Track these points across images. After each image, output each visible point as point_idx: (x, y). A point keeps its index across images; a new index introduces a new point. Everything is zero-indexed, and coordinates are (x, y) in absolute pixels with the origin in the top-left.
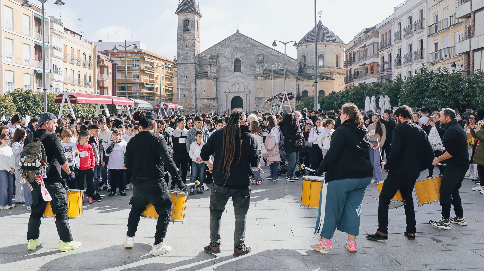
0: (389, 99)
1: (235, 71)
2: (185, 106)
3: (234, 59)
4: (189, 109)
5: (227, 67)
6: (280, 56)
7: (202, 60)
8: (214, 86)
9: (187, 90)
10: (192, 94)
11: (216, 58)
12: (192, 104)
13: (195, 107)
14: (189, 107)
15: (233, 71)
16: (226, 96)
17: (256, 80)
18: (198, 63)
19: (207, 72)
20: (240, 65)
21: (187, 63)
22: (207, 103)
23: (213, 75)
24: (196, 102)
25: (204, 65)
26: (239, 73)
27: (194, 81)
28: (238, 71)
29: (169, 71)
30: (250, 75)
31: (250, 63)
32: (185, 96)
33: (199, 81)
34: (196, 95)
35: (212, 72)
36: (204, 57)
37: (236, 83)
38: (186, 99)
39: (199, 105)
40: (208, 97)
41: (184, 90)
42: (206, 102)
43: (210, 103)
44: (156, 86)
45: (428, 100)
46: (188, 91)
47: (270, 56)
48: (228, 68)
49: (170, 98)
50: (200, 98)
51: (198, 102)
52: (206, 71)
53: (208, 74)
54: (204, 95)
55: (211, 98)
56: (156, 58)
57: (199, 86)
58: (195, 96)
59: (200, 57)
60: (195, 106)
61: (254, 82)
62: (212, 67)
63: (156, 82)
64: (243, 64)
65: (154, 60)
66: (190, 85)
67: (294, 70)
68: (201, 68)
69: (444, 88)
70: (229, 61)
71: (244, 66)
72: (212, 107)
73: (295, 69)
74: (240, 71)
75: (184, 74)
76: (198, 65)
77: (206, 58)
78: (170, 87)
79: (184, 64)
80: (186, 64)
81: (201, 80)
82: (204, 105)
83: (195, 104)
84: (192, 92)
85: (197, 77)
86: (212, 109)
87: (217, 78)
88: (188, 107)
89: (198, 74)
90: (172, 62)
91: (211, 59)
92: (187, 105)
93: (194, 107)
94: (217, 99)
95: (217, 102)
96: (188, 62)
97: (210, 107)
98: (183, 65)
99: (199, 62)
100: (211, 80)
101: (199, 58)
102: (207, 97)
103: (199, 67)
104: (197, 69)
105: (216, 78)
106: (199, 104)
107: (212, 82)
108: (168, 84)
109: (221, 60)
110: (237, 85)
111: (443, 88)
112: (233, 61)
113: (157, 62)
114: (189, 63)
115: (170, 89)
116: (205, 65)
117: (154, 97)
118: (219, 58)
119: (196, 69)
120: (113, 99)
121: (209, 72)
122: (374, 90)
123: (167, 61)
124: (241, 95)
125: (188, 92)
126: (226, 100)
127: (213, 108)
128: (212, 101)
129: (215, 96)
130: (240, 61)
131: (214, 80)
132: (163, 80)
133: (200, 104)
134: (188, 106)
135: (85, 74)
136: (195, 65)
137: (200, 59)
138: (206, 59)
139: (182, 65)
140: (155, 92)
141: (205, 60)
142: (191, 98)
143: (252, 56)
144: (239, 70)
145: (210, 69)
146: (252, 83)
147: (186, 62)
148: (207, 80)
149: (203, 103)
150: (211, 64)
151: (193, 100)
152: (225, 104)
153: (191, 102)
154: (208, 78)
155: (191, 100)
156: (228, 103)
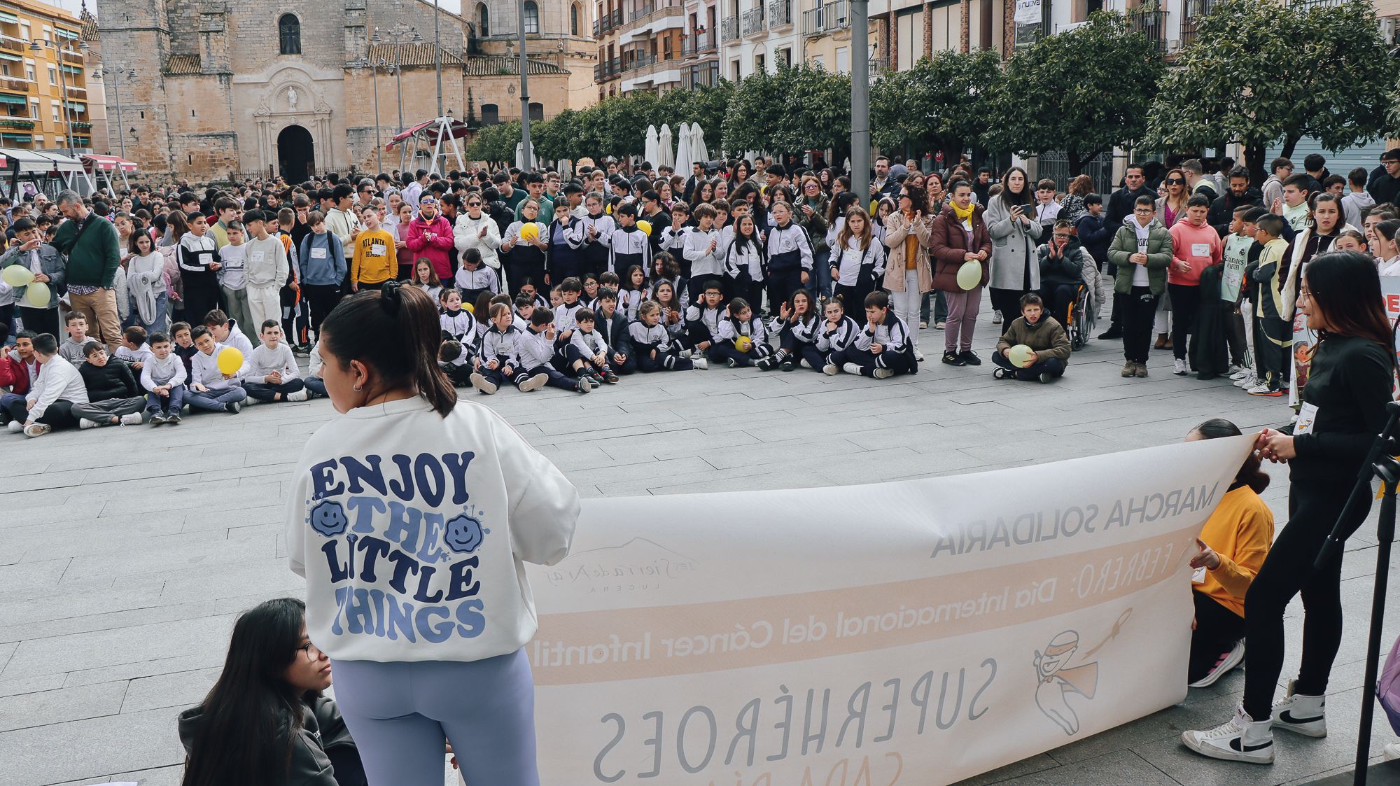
0: (701, 132)
1: (283, 51)
2: (138, 160)
3: (277, 16)
4: (150, 169)
5: (258, 39)
6: (412, 7)
7: (177, 17)
8: (224, 98)
9: (139, 112)
10: (154, 123)
11: (222, 14)
12: (158, 154)
13: (168, 163)
14: (149, 163)
15: (278, 52)
16: (260, 127)
17: (346, 77)
18: (166, 28)
19: (198, 56)
20: (298, 33)
21: (132, 30)
22: (205, 150)
23: (216, 66)
24: (170, 148)
25: (184, 34)
26: (294, 56)
27: (157, 85)
28: (291, 52)
29: (71, 52)
30: (326, 64)
31: (327, 27)
32: (133, 130)
33: (173, 84)
34: (167, 125)
35: (213, 55)
36: (182, 8)
37: (287, 88)
38: (137, 138)
39: (181, 155)
40: (207, 133)
41: (127, 111)
42: (201, 147)
43: (212, 149)
44: (33, 99)
45: (782, 136)
46: (142, 113)
47: (385, 6)
48: (261, 42)
49: (82, 137)
50: (182, 134)
51: (178, 146)
52: (194, 52)
53: (202, 63)
54: (193, 124)
55: (215, 133)
56: (22, 8)
57: (176, 99)
58: (165, 130)
59: (169, 8)
60: (167, 159)
61: (341, 82)
62: (211, 40)
63: (30, 88)
64: (304, 32)
65: (15, 16)
66: (145, 95)
67: (455, 47)
68: (176, 44)
69: (814, 110)
70: (261, 22)
71: (310, 37)
72: (221, 161)
73: (457, 44)
74: (299, 52)
75: (124, 62)
76: (168, 33)
77: (189, 11)
78: (78, 103)
79: (121, 30)
80: (129, 32)
81: (179, 81)
82: (196, 154)
83: (168, 153)
84: (156, 117)
85: (167, 73)
86: (221, 165)
87: (230, 74)
88: (145, 163)
89: (169, 61)
90: (77, 24)
91: (206, 14)
92: (144, 156)
93: (165, 162)
94: (234, 136)
95: (235, 145)
96: (133, 26)
97: (214, 160)
98: (120, 34)
99: (170, 26)
100: (211, 81)
101: (168, 12)
102: (204, 130)
103: (172, 41)
104: (165, 45)
105: (226, 75)
106: (180, 153)
107: (214, 85)
108: (71, 93)
109: (238, 17)
110: (292, 93)
111: (812, 109)
112: (276, 23)
113: (27, 22)
114: (138, 29)
115: (78, 109)
116: (189, 33)
117: (30, 135)
118: (231, 12)
119: (160, 45)
121: (203, 56)
122: (667, 109)
123: (60, 18)
124: (304, 123)
125: (143, 117)
126: (261, 137)
127: (225, 162)
128: (218, 142)
129: (225, 128)
130: (297, 22)
131: (221, 81)
132: (52, 79)
133: (184, 152)
134: (145, 159)
136: (157, 35)
137: (171, 15)
138: (191, 15)
139: (114, 34)
140: (30, 120)
141: (188, 18)
142: (153, 135)
143: (331, 7)
144: (295, 48)
145: (207, 48)
146: (336, 87)
147: (126, 25)
148: (200, 80)
149: (193, 149)
150: (208, 32)
151: (161, 142)
152: (258, 150)
153: (156, 147)
154: (201, 74)
155: (154, 143)
156: (269, 146)
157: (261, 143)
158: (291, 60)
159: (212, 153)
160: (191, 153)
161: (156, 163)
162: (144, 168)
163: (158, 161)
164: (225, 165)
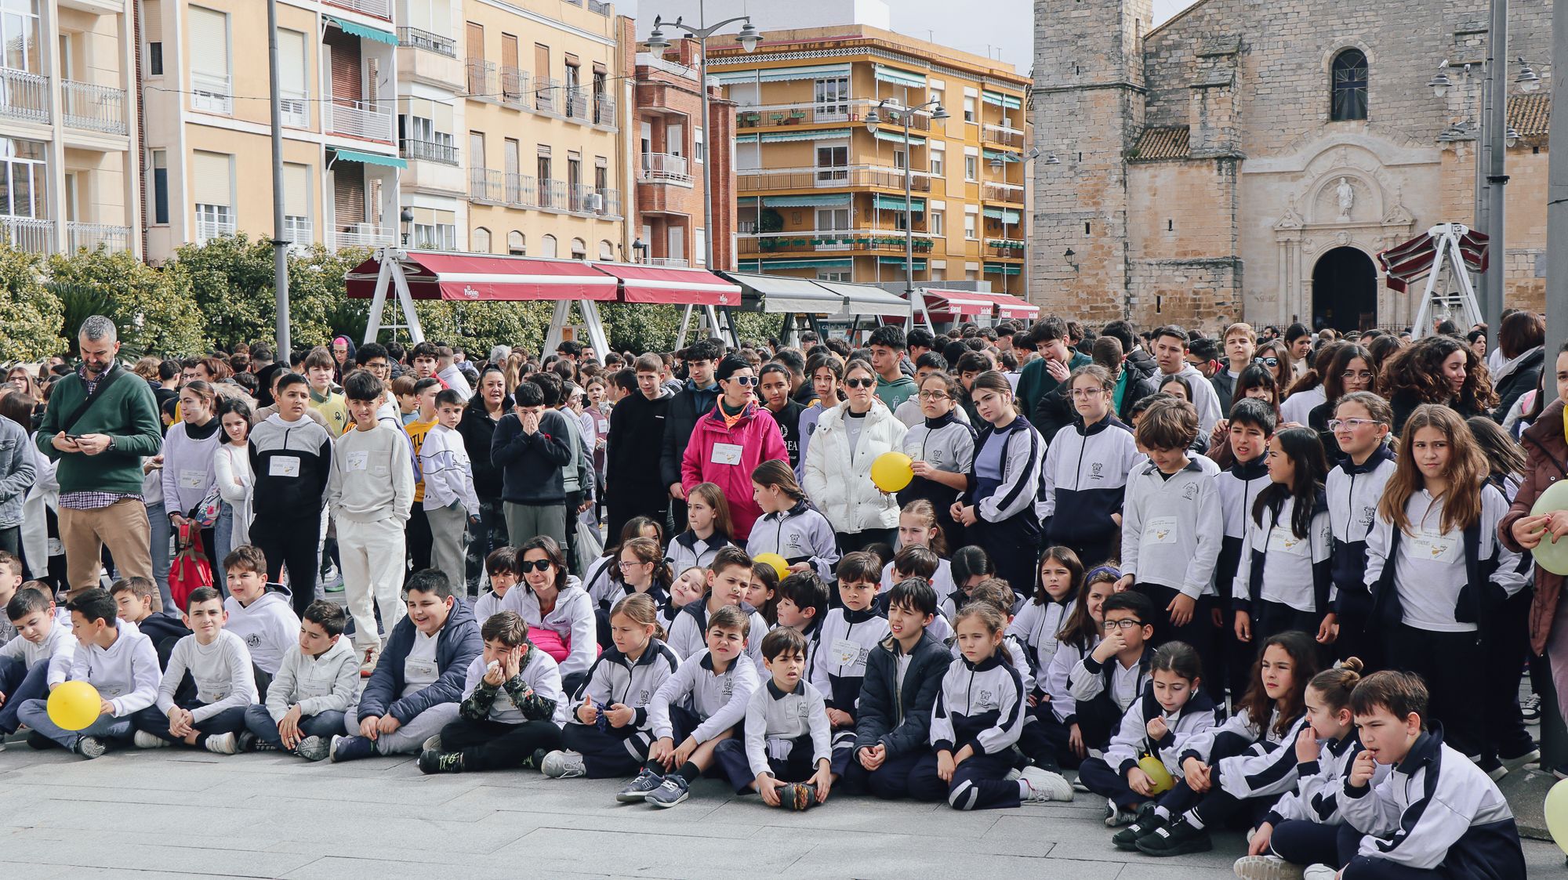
1: (1335, 115)
2: (1074, 302)
3: (1328, 54)
4: (1093, 317)
5: (1291, 95)
7: (1160, 64)
8: (1222, 199)
9: (1083, 223)
10: (1105, 241)
11: (1232, 55)
12: (1106, 293)
13: (1122, 308)
14: (1092, 308)
15: (1326, 116)
16: (1283, 250)
17: (1446, 159)
18: (1139, 83)
19: (1187, 128)
20: (1363, 83)
21: (1083, 88)
22: (1185, 288)
23: (1216, 144)
24: (1126, 284)
25: (1169, 92)
26: (1354, 124)
27: (1115, 178)
28: (1351, 116)
29: (1007, 129)
30: (1413, 136)
31: (1419, 68)
32: (1069, 253)
33: (1141, 176)
34: (1126, 245)
35: (1210, 125)
36: (1170, 48)
37: (1337, 181)
38: (1076, 267)
39: (1144, 295)
40: (1189, 258)
41: (1065, 222)
42: (1180, 283)
43: (1197, 286)
44: (935, 204)
46: (1088, 225)
47: (1535, 23)
48: (1296, 101)
49: (1009, 265)
50: (1149, 260)
51: (1140, 280)
52: (1183, 123)
53: (1191, 140)
54: (1168, 245)
55: (1204, 259)
56: (933, 63)
57: (1143, 200)
58: (1121, 253)
59: (1148, 50)
60: (1120, 302)
61: (1436, 168)
62: (1210, 101)
63: (933, 186)
64: (1376, 78)
65: (924, 75)
66: (1095, 196)
68: (1153, 109)
70: (1300, 66)
71: (1385, 89)
72: (1210, 307)
74: (1364, 116)
75: (1066, 141)
76: (1142, 91)
77: (1180, 53)
78: (1009, 210)
79: (1067, 90)
80: (1078, 92)
81: (1151, 171)
82: (1169, 295)
83: (1122, 292)
84: (1109, 231)
85: (1132, 157)
86: (1209, 314)
87: (1238, 158)
88: (1085, 308)
89: (1139, 139)
90: (1022, 84)
91: (1206, 57)
92: (1084, 296)
93: (1116, 307)
94: (1236, 264)
95: (1238, 282)
96: (1086, 82)
97: (1198, 306)
98: (1064, 95)
99: (1147, 79)
100: (1204, 170)
101: (1146, 56)
102: (1185, 254)
103: (1148, 104)
104: (1134, 112)
105: (1230, 160)
106: (1142, 293)
107: (1209, 177)
108: (1000, 194)
109: (1260, 60)
110: (1344, 190)
112: (1325, 66)
113: (940, 85)
114: (1092, 87)
115: (1010, 218)
116: (1177, 91)
117: (924, 260)
118: (1248, 51)
119: (1125, 112)
120: (625, 280)
121: (1194, 130)
123: (991, 76)
124: (1362, 242)
125: (1088, 232)
126: (1283, 266)
127: (1215, 309)
128: (1208, 275)
129: (1222, 249)
130: (1364, 63)
131: (1220, 170)
132: (971, 171)
133: (1150, 291)
134: (1084, 301)
135: (574, 157)
136: (1122, 95)
137: (1150, 62)
138: (1183, 60)
139: (1056, 97)
140: (927, 236)
141: (1178, 64)
142: (1101, 261)
143: (1428, 32)
144: (1357, 108)
145: (1202, 114)
146: (1426, 177)
147: (1075, 80)
148: (1185, 168)
149: (1164, 286)
150: (1206, 87)
151: (1111, 274)
152: (1277, 289)
153: (1104, 281)
154: (1188, 159)
155: (1102, 273)
156: (1296, 284)
157: (1283, 276)
158: (1348, 131)
159: (1195, 293)
160: (1162, 292)
161: (1103, 308)
162: (1082, 317)
163: (1105, 304)
164: (1215, 314)
